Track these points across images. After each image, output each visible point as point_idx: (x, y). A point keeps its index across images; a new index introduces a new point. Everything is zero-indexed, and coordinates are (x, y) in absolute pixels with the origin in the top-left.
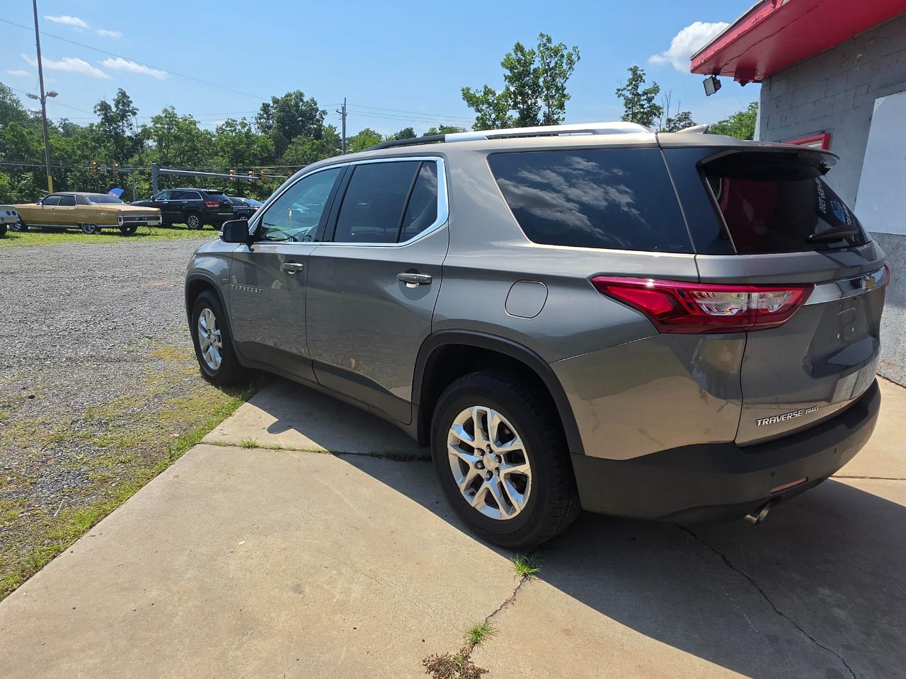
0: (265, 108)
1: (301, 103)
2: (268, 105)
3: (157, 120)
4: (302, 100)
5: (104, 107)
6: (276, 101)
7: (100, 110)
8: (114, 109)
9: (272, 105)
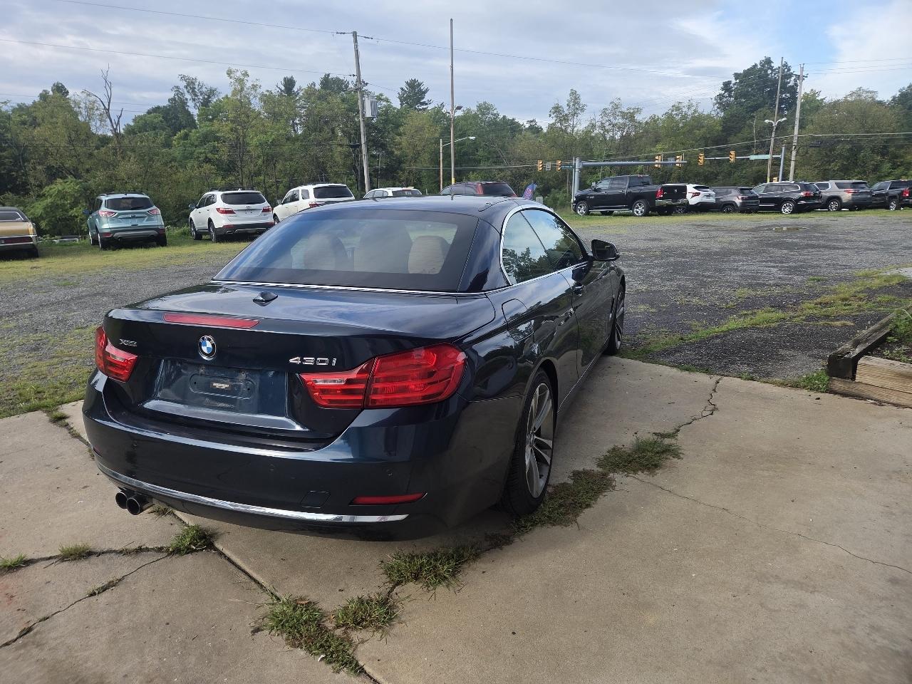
0: (727, 86)
1: (769, 72)
2: (729, 82)
3: (604, 112)
4: (771, 68)
5: (557, 109)
6: (737, 76)
7: (554, 113)
8: (566, 108)
9: (734, 81)
